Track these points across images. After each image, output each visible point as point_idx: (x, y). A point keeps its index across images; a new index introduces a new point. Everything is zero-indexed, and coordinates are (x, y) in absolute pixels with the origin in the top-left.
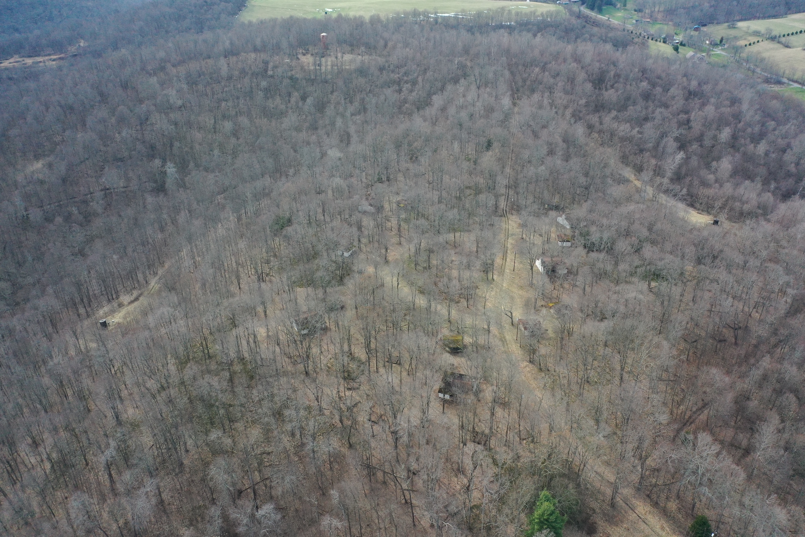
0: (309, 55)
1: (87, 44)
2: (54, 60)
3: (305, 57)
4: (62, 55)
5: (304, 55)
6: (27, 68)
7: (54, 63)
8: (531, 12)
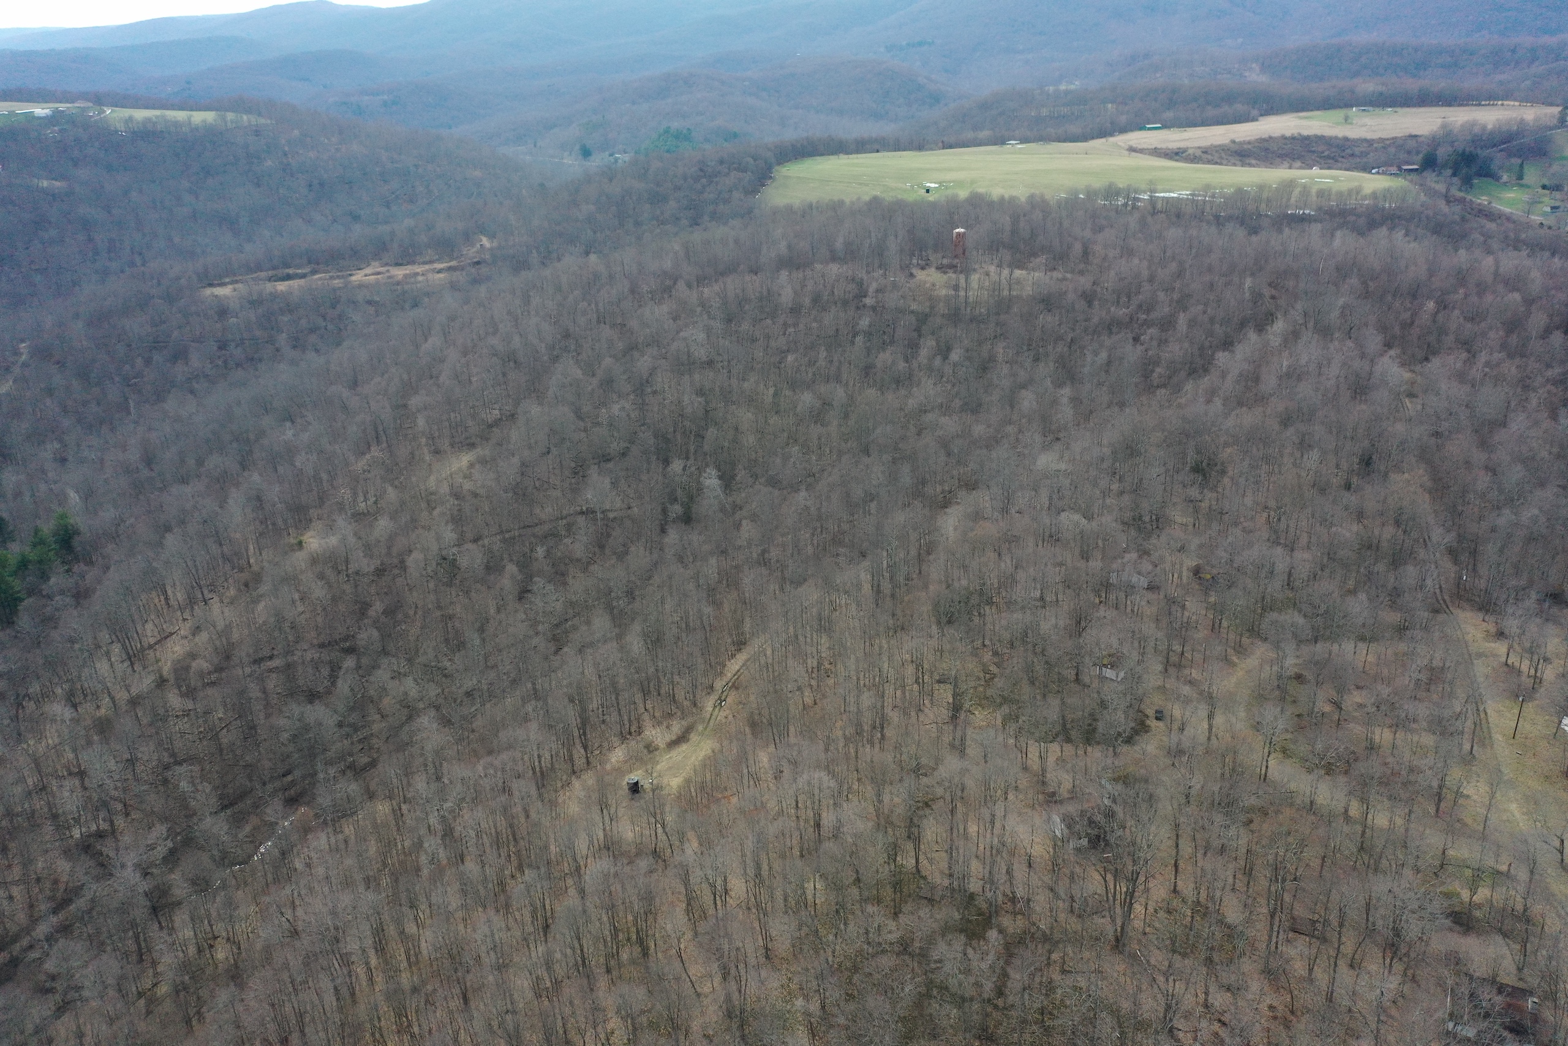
0: (933, 269)
1: (495, 244)
2: (439, 271)
3: (925, 272)
4: (453, 263)
5: (923, 268)
6: (398, 283)
7: (441, 275)
8: (1350, 191)
